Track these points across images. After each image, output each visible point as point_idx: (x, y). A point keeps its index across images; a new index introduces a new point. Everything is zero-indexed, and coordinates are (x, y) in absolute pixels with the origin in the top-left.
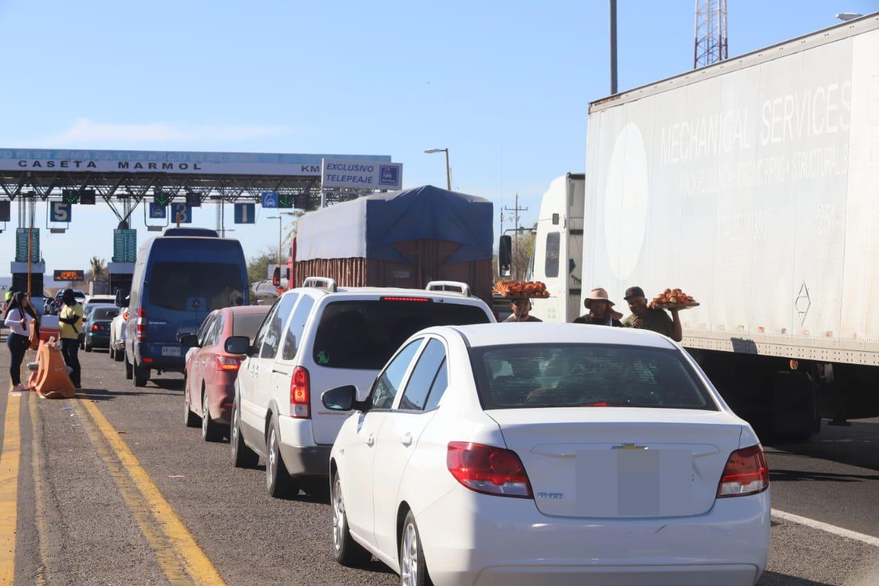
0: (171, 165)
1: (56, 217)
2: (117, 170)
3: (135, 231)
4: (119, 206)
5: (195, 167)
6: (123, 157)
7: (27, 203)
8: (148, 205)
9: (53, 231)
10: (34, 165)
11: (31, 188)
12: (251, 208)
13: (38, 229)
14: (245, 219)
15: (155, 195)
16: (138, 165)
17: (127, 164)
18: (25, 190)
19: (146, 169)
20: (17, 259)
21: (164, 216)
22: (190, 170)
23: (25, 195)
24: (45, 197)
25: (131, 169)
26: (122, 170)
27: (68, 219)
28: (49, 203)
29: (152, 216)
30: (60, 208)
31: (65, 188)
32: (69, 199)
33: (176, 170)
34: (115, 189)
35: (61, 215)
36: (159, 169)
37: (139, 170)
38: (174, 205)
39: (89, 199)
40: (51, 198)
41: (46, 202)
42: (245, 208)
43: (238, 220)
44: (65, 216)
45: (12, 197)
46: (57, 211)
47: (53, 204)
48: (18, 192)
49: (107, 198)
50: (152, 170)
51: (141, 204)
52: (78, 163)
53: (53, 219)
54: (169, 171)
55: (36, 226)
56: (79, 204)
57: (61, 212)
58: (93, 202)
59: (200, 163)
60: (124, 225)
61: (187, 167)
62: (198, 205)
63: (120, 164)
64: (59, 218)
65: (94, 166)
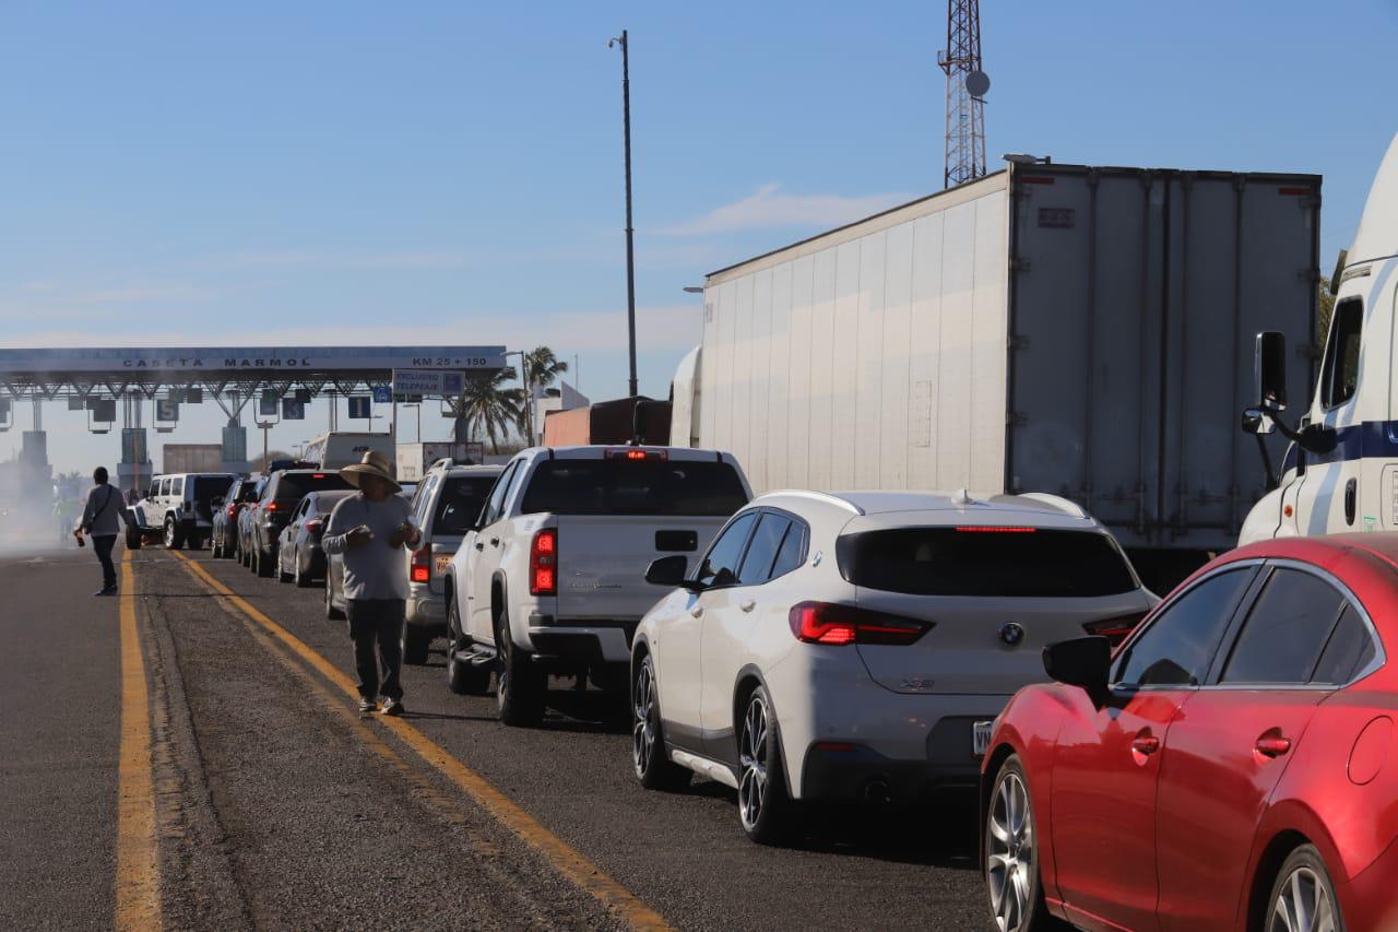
0: (279, 362)
1: (164, 416)
2: (225, 368)
3: (245, 429)
4: (228, 403)
5: (304, 363)
6: (230, 355)
7: (133, 402)
8: (258, 401)
9: (160, 430)
10: (139, 365)
11: (136, 387)
12: (366, 401)
13: (145, 429)
14: (360, 414)
15: (265, 392)
16: (245, 362)
17: (234, 361)
18: (130, 387)
19: (253, 366)
20: (124, 460)
21: (275, 413)
22: (299, 366)
23: (130, 393)
24: (151, 396)
25: (238, 366)
26: (228, 367)
27: (176, 418)
28: (156, 402)
29: (262, 413)
30: (167, 407)
31: (171, 387)
32: (176, 399)
33: (284, 366)
34: (223, 386)
35: (168, 414)
36: (267, 365)
37: (246, 367)
38: (286, 401)
39: (196, 397)
40: (158, 396)
41: (151, 401)
42: (359, 403)
43: (353, 414)
44: (172, 416)
45: (117, 396)
46: (165, 410)
47: (159, 402)
48: (123, 390)
49: (216, 395)
50: (260, 367)
51: (251, 401)
52: (183, 362)
53: (160, 418)
54: (277, 367)
55: (143, 426)
56: (185, 404)
57: (167, 412)
58: (199, 400)
59: (308, 358)
60: (234, 422)
61: (295, 362)
62: (309, 401)
63: (227, 361)
64: (167, 417)
65: (200, 364)
